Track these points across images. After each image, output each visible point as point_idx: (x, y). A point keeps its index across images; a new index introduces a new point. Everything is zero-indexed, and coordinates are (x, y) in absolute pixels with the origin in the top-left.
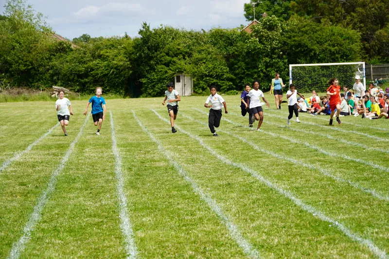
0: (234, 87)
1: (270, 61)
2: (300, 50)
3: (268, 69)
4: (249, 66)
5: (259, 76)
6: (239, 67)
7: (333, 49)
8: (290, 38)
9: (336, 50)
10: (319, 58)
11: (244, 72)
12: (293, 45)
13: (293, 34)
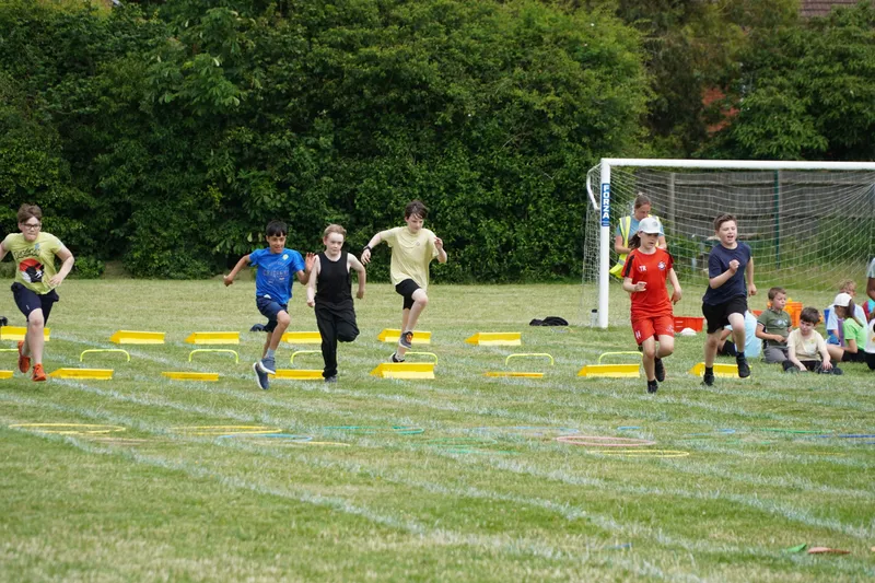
0: (91, 241)
1: (254, 141)
2: (397, 101)
3: (243, 175)
4: (162, 159)
5: (205, 204)
6: (119, 162)
7: (538, 101)
8: (348, 46)
9: (549, 105)
10: (475, 134)
11: (139, 185)
12: (366, 78)
13: (359, 31)
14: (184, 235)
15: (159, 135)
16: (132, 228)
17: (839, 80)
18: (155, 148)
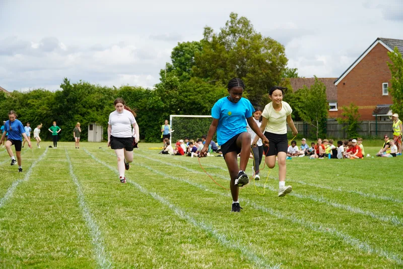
2: (194, 107)
4: (151, 119)
6: (143, 120)
8: (186, 97)
12: (188, 103)
13: (189, 93)
14: (155, 135)
15: (150, 114)
16: (145, 133)
17: (297, 103)
18: (150, 117)
